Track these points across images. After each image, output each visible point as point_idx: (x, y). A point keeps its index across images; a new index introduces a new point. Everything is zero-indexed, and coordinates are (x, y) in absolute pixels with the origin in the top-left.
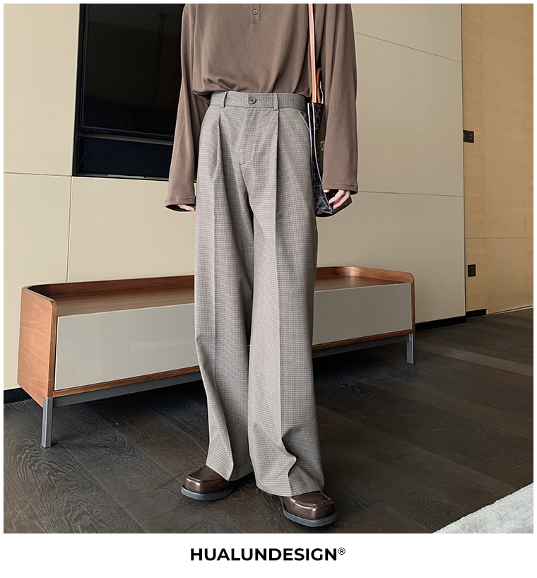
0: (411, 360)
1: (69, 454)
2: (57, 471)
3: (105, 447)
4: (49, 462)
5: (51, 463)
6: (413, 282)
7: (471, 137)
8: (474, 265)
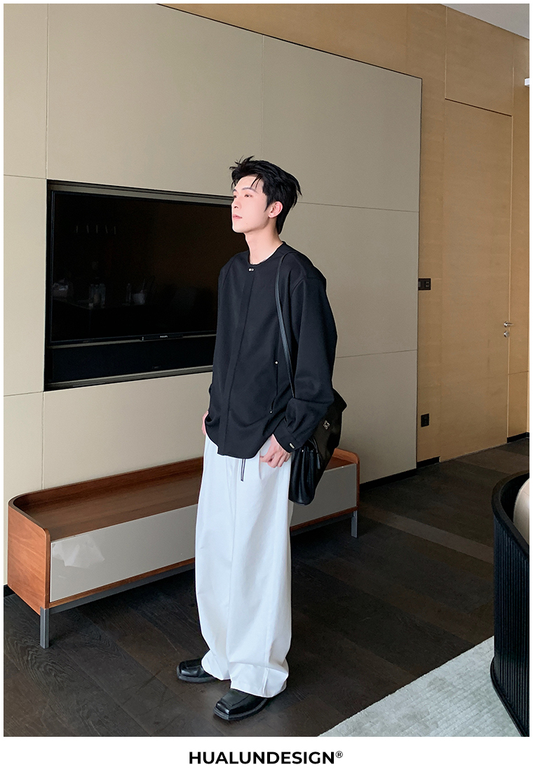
0: (354, 533)
1: (66, 654)
2: (61, 672)
3: (92, 646)
5: (53, 665)
6: (359, 462)
7: (427, 284)
8: (428, 415)
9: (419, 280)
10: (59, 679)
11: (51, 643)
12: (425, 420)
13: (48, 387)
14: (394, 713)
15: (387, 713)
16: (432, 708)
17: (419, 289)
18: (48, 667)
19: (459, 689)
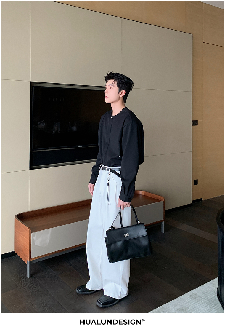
0: (163, 231)
1: (37, 280)
2: (35, 288)
3: (49, 277)
4: (32, 284)
6: (164, 201)
7: (196, 123)
8: (197, 180)
9: (192, 121)
10: (34, 291)
11: (31, 276)
12: (196, 182)
13: (31, 169)
14: (174, 308)
15: (171, 308)
16: (191, 306)
17: (192, 125)
18: (30, 285)
19: (203, 299)
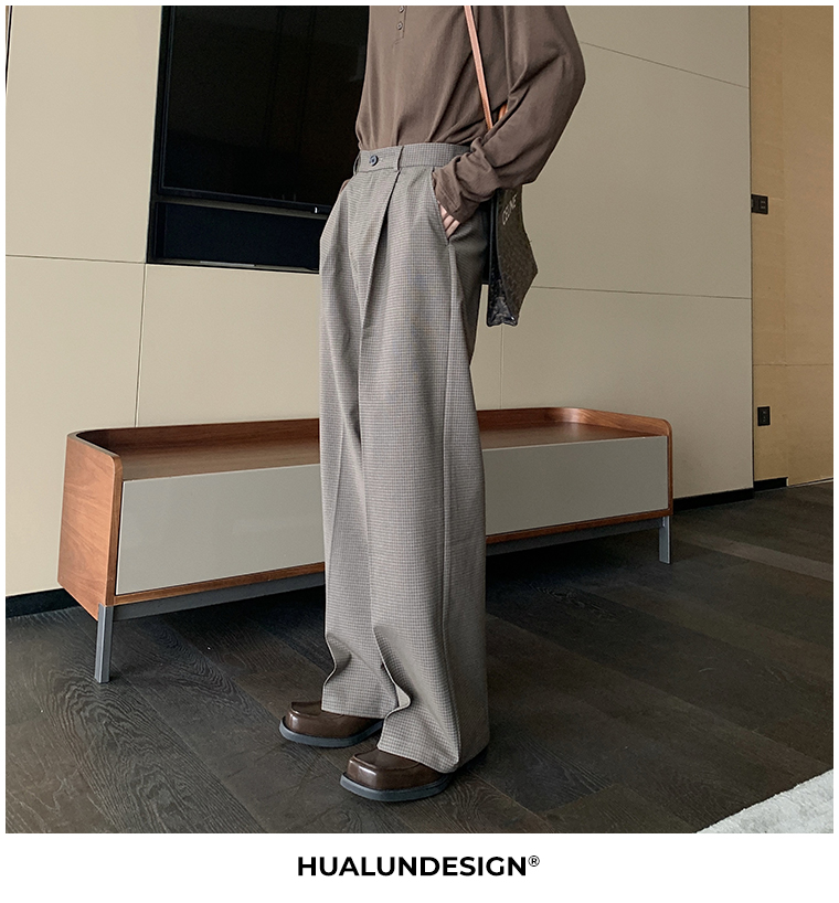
0: (665, 557)
1: (137, 693)
2: (119, 719)
4: (107, 705)
5: (109, 708)
6: (670, 434)
7: (763, 205)
8: (768, 409)
9: (752, 196)
10: (111, 730)
11: (113, 678)
12: (763, 417)
17: (752, 210)
